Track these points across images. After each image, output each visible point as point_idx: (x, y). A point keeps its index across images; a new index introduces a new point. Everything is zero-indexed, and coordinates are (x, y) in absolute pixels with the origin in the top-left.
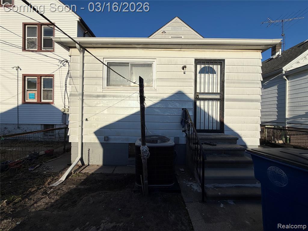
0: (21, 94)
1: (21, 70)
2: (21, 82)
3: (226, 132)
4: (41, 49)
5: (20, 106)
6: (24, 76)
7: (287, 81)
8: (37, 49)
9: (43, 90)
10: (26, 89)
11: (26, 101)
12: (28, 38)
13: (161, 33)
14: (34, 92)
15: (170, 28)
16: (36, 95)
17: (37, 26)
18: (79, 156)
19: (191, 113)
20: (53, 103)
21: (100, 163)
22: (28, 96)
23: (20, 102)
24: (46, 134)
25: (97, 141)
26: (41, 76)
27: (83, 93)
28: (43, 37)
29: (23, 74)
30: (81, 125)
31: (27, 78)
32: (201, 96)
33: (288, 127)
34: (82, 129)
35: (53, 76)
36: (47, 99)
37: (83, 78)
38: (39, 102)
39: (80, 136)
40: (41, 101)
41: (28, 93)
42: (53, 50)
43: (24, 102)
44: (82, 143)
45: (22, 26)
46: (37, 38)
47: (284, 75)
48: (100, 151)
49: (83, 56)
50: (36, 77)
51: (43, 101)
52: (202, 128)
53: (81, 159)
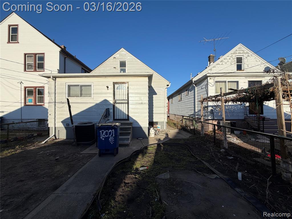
0: (23, 99)
1: (23, 84)
2: (23, 92)
3: (130, 120)
4: (36, 70)
5: (23, 107)
6: (25, 88)
7: (196, 88)
8: (33, 70)
9: (38, 96)
10: (27, 96)
11: (27, 104)
12: (28, 63)
13: (113, 58)
14: (32, 98)
15: (118, 55)
16: (33, 100)
17: (33, 55)
18: (54, 134)
19: (111, 111)
20: (44, 105)
21: (65, 138)
22: (28, 101)
23: (23, 105)
24: (40, 125)
25: (63, 126)
26: (36, 87)
27: (55, 101)
28: (37, 62)
29: (24, 87)
30: (54, 118)
31: (27, 89)
32: (117, 102)
33: (197, 118)
34: (55, 120)
35: (44, 87)
36: (40, 102)
37: (55, 94)
38: (35, 104)
39: (54, 124)
40: (36, 103)
41: (27, 99)
42: (43, 70)
43: (25, 105)
44: (55, 128)
45: (23, 55)
46: (33, 63)
47: (194, 83)
48: (64, 131)
49: (55, 82)
50: (33, 88)
51: (37, 104)
52: (118, 118)
53: (55, 136)
